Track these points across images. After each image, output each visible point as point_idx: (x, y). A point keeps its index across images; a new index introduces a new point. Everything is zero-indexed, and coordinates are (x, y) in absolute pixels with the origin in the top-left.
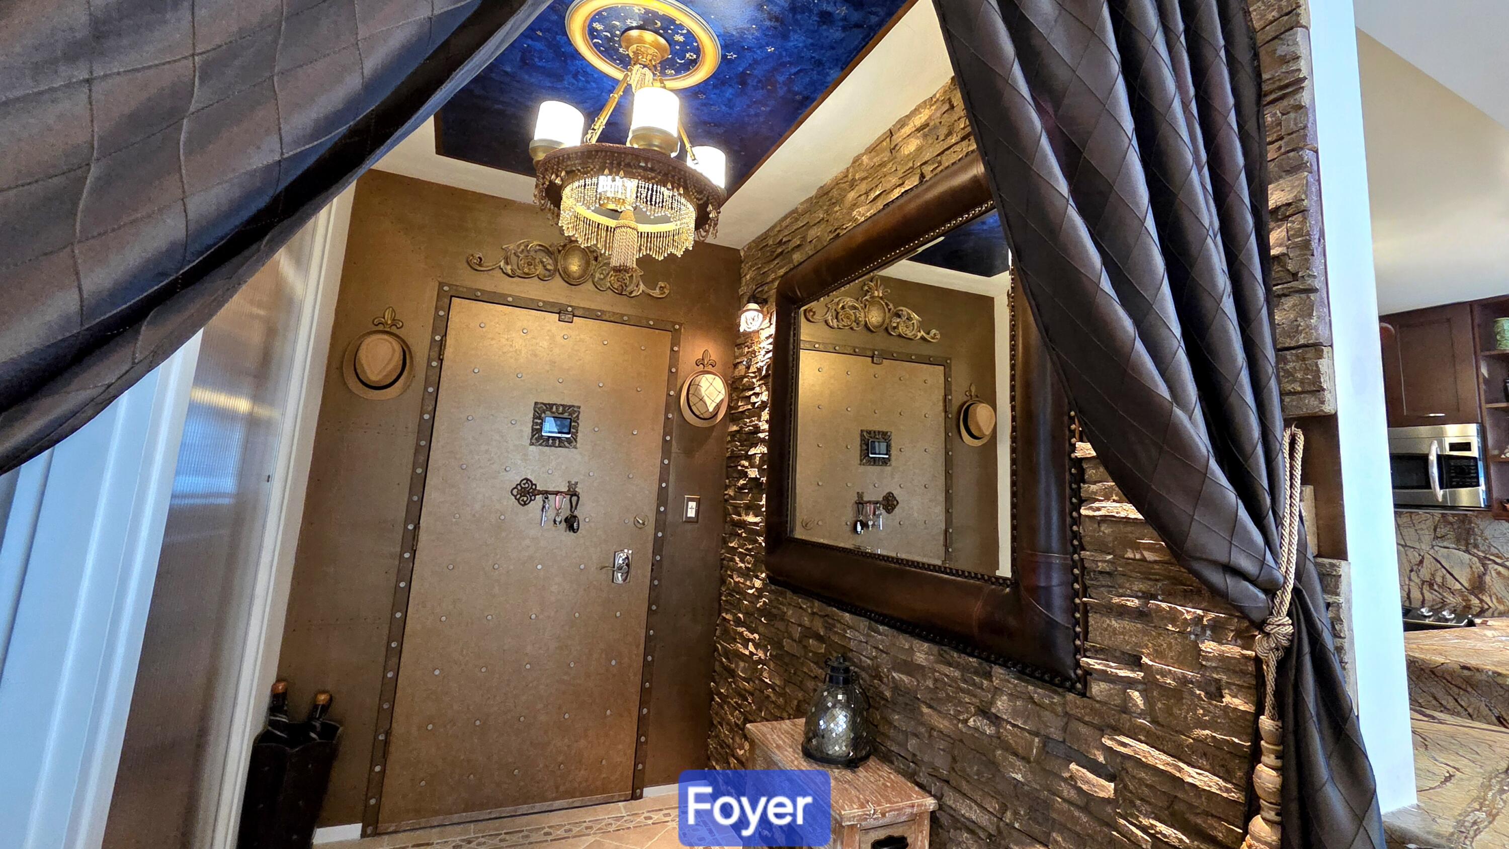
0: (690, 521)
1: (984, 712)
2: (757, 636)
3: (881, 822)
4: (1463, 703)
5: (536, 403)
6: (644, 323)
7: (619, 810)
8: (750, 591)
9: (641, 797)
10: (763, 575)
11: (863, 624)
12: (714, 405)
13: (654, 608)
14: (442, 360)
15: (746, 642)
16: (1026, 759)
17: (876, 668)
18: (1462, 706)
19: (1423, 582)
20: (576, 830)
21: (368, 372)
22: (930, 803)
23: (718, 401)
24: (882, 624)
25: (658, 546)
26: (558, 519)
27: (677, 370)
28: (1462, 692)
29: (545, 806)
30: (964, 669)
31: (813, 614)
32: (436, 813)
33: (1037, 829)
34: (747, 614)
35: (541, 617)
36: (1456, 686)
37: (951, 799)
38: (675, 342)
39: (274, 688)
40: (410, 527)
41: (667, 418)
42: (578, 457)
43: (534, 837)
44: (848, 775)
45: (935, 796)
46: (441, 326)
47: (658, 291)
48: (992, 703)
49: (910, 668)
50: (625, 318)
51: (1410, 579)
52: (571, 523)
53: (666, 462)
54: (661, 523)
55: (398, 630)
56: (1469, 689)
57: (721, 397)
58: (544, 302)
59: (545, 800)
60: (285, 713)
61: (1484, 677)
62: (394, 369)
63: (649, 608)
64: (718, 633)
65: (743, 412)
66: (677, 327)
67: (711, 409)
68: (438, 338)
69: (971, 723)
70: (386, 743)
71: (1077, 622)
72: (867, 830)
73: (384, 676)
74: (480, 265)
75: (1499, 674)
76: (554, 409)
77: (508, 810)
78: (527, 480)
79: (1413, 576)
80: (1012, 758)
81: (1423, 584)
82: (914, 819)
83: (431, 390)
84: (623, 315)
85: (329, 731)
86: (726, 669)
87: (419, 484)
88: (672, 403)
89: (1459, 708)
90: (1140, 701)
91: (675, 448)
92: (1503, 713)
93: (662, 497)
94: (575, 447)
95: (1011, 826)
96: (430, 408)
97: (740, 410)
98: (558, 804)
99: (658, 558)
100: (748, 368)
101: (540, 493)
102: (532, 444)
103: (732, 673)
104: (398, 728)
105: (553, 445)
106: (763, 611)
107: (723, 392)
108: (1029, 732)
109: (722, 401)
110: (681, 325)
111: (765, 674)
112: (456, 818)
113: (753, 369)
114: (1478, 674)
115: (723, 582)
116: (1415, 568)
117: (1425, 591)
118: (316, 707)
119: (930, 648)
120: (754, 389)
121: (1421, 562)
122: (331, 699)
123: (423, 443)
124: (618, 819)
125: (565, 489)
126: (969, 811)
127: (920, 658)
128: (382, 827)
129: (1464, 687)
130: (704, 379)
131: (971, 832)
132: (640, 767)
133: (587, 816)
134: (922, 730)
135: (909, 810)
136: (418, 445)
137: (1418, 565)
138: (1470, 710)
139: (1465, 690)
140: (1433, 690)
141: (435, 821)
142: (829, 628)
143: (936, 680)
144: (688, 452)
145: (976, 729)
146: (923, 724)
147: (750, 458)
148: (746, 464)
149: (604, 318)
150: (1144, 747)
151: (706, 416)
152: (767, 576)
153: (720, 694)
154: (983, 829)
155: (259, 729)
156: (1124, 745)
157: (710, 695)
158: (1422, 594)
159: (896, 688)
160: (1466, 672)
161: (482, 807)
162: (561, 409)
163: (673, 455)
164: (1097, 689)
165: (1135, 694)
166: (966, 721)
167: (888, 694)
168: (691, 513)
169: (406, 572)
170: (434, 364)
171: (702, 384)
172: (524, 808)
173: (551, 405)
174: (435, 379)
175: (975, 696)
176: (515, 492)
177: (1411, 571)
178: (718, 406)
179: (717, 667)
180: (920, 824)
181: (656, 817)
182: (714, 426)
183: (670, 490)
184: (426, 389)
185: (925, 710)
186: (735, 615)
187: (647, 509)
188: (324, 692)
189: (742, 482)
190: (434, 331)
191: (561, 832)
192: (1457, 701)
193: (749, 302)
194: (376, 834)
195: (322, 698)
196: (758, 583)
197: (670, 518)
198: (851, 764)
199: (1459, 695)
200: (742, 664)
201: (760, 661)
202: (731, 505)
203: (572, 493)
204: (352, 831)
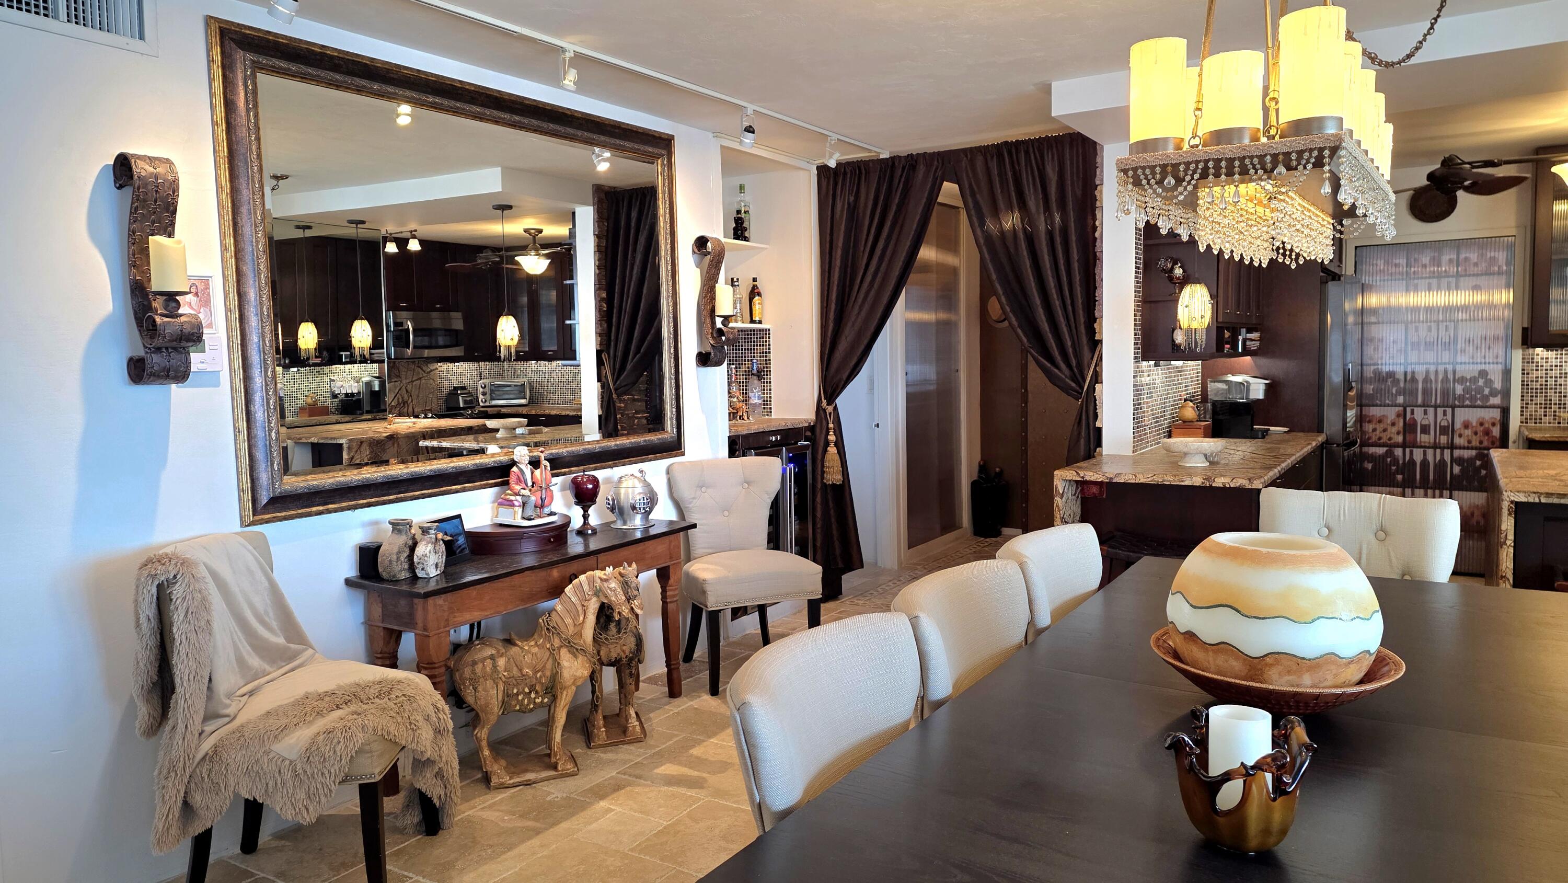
40: (1023, 391)
55: (1025, 441)
70: (1026, 494)
104: (1031, 488)
118: (996, 473)
122: (1001, 470)
169: (1025, 413)
188: (999, 467)
195: (998, 470)
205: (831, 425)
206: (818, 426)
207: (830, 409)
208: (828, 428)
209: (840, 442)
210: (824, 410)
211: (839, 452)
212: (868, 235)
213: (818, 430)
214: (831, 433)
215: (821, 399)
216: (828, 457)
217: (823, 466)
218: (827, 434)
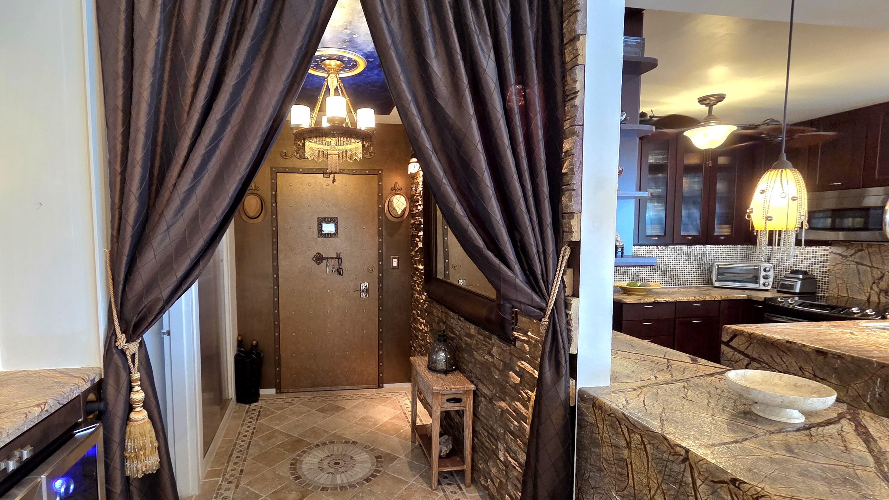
0: (394, 268)
1: (490, 353)
2: (424, 321)
3: (450, 392)
4: (784, 360)
5: (318, 218)
6: (363, 172)
7: (373, 391)
8: (421, 301)
9: (382, 387)
10: (426, 294)
11: (456, 316)
12: (401, 211)
13: (381, 308)
14: (277, 203)
15: (421, 323)
16: (499, 370)
17: (460, 335)
18: (783, 361)
19: (881, 291)
20: (354, 397)
21: (249, 212)
22: (473, 387)
23: (403, 208)
24: (462, 317)
25: (380, 280)
26: (334, 270)
27: (382, 194)
28: (785, 354)
29: (343, 387)
30: (485, 336)
31: (442, 311)
32: (301, 387)
33: (502, 396)
34: (421, 311)
35: (332, 312)
36: (782, 351)
37: (480, 386)
38: (380, 180)
39: (237, 338)
40: (275, 276)
41: (379, 219)
42: (339, 241)
43: (339, 398)
44: (443, 376)
45: (475, 385)
46: (274, 187)
47: (368, 155)
48: (492, 349)
49: (470, 336)
50: (354, 171)
51: (871, 289)
52: (339, 272)
53: (380, 240)
54: (380, 270)
55: (277, 317)
56: (789, 353)
57: (404, 206)
58: (316, 169)
59: (342, 385)
60: (243, 347)
61: (797, 347)
62: (258, 210)
63: (379, 309)
64: (412, 319)
65: (415, 213)
66: (380, 172)
67: (399, 213)
68: (273, 193)
69: (486, 357)
70: (279, 360)
71: (513, 319)
72: (444, 395)
73: (275, 335)
74: (286, 156)
75: (804, 345)
76: (326, 220)
77: (328, 388)
78: (319, 253)
79: (875, 287)
80: (496, 370)
81: (880, 292)
82: (466, 392)
83: (274, 217)
84: (353, 170)
85: (258, 354)
86: (415, 335)
87: (276, 258)
88: (381, 211)
89: (782, 362)
90: (527, 349)
91: (384, 234)
92: (803, 365)
93: (380, 257)
94: (337, 237)
95: (495, 395)
96: (275, 225)
97: (414, 212)
98: (347, 387)
99: (381, 286)
100: (416, 191)
101: (325, 259)
102: (319, 237)
103: (417, 337)
104: (283, 355)
105: (328, 237)
106: (426, 310)
107: (405, 203)
108: (500, 360)
109: (405, 209)
110: (382, 170)
111: (428, 338)
112: (309, 389)
113: (418, 192)
114: (794, 345)
115: (413, 296)
116: (877, 281)
117: (881, 296)
118: (252, 345)
119: (475, 328)
120: (418, 202)
121: (882, 278)
122: (257, 343)
123: (274, 240)
124: (372, 395)
125: (336, 256)
126: (485, 391)
127: (473, 332)
128: (282, 390)
129: (786, 352)
130: (395, 198)
131: (485, 398)
132: (381, 375)
133: (360, 392)
134: (473, 360)
135: (462, 389)
136: (273, 241)
137: (879, 279)
138: (787, 364)
139: (786, 353)
140: (771, 354)
141: (301, 390)
142: (446, 318)
143: (477, 341)
144: (391, 235)
145: (487, 359)
146: (474, 358)
147: (419, 237)
148: (418, 240)
149: (344, 172)
150: (527, 365)
151: (398, 216)
152: (427, 294)
153: (414, 347)
154: (488, 396)
155: (236, 353)
156: (523, 364)
157: (411, 346)
158: (879, 298)
159: (466, 344)
160: (788, 344)
161: (318, 386)
162: (329, 220)
163: (384, 237)
164: (518, 344)
165: (526, 346)
166: (484, 357)
167: (464, 346)
168: (395, 264)
169: (276, 294)
170: (274, 205)
171: (394, 201)
172: (334, 388)
173: (325, 218)
174: (275, 212)
175: (487, 347)
176: (314, 259)
177: (873, 283)
178: (404, 211)
179: (413, 335)
180: (469, 395)
181: (388, 395)
182: (403, 221)
183: (384, 254)
184: (272, 216)
185: (475, 353)
186: (417, 312)
187: (373, 263)
188: (254, 340)
189: (417, 249)
190: (272, 191)
191: (349, 398)
192: (781, 358)
193: (412, 158)
194: (281, 393)
195: (254, 343)
196: (424, 297)
197: (385, 267)
198: (446, 372)
199: (783, 355)
200: (420, 333)
201: (426, 332)
202: (414, 259)
203: (339, 258)
204: (273, 391)
205: (136, 375)
206: (111, 382)
207: (133, 348)
208: (130, 381)
209: (152, 399)
210: (123, 352)
211: (150, 417)
212: (194, 95)
213: (110, 390)
214: (137, 388)
215: (114, 333)
216: (133, 429)
217: (123, 449)
218: (130, 389)
